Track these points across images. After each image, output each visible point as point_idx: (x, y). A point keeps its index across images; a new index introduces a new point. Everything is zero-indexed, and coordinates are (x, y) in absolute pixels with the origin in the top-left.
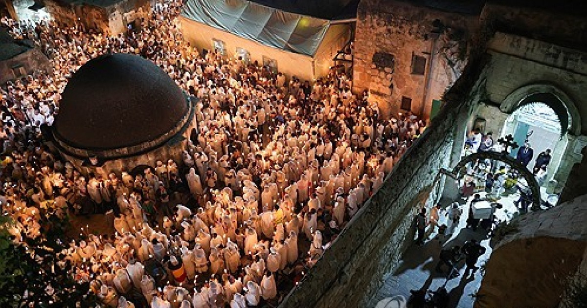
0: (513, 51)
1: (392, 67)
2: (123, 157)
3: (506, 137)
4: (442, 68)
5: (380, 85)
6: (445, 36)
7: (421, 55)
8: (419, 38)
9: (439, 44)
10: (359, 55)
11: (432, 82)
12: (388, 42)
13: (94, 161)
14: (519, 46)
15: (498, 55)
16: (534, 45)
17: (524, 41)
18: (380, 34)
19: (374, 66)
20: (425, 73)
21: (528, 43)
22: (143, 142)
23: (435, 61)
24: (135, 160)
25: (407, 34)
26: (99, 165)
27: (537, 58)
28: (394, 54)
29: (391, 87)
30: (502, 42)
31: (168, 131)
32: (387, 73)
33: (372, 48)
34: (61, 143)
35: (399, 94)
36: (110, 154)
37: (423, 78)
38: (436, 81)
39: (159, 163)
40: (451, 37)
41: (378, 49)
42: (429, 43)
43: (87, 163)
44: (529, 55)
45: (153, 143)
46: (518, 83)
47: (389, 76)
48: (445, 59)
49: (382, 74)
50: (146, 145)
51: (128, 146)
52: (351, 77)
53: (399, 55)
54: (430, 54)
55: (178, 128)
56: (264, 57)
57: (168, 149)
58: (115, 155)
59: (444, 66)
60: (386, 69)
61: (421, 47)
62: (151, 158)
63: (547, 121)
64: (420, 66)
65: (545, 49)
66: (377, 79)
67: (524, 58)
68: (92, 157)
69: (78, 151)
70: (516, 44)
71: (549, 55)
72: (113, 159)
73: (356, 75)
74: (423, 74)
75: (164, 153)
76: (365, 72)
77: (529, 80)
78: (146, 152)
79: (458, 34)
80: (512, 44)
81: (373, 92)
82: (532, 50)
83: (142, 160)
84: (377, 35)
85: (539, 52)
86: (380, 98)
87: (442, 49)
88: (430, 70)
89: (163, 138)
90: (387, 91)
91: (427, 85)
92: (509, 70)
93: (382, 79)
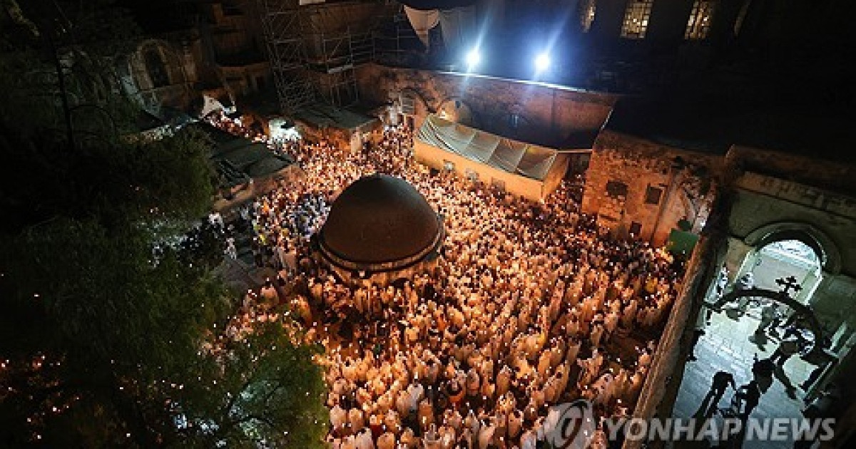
0: (764, 190)
1: (625, 195)
2: (387, 270)
3: (788, 279)
4: (679, 199)
5: (612, 211)
6: (686, 171)
7: (657, 186)
8: (656, 172)
9: (678, 178)
10: (591, 183)
11: (666, 212)
12: (623, 173)
13: (362, 274)
14: (771, 186)
15: (745, 192)
16: (789, 186)
17: (777, 182)
18: (616, 166)
19: (607, 193)
20: (660, 203)
21: (782, 184)
22: (406, 257)
23: (672, 194)
24: (397, 274)
25: (644, 167)
26: (365, 278)
27: (792, 198)
28: (627, 184)
29: (622, 213)
30: (751, 181)
31: (426, 247)
32: (619, 201)
33: (605, 178)
34: (329, 254)
35: (628, 219)
36: (376, 268)
37: (657, 207)
38: (671, 210)
39: (417, 276)
40: (693, 173)
41: (612, 179)
42: (667, 177)
43: (355, 275)
44: (782, 194)
45: (414, 259)
46: (766, 220)
47: (622, 203)
48: (684, 192)
49: (615, 201)
50: (408, 260)
51: (393, 261)
52: (580, 202)
53: (634, 184)
54: (666, 186)
55: (434, 244)
56: (492, 179)
57: (425, 263)
58: (381, 268)
59: (682, 198)
60: (620, 197)
61: (658, 180)
62: (411, 272)
63: (797, 257)
64: (653, 196)
65: (802, 191)
66: (609, 205)
67: (776, 197)
68: (362, 270)
69: (347, 264)
70: (767, 184)
71: (807, 196)
72: (378, 272)
73: (586, 200)
74: (656, 203)
75: (421, 268)
76: (595, 198)
77: (779, 217)
78: (407, 266)
79: (701, 171)
80: (763, 184)
81: (603, 216)
82: (786, 191)
83: (403, 274)
84: (612, 166)
85: (794, 193)
86: (609, 222)
87: (681, 184)
88: (665, 202)
89: (422, 254)
90: (618, 216)
91: (661, 214)
92: (756, 206)
93: (614, 205)
